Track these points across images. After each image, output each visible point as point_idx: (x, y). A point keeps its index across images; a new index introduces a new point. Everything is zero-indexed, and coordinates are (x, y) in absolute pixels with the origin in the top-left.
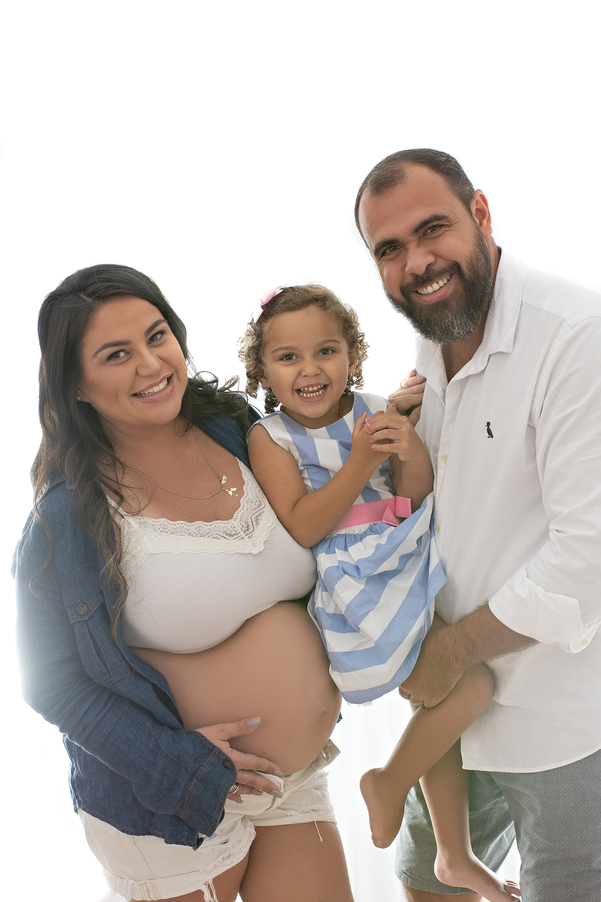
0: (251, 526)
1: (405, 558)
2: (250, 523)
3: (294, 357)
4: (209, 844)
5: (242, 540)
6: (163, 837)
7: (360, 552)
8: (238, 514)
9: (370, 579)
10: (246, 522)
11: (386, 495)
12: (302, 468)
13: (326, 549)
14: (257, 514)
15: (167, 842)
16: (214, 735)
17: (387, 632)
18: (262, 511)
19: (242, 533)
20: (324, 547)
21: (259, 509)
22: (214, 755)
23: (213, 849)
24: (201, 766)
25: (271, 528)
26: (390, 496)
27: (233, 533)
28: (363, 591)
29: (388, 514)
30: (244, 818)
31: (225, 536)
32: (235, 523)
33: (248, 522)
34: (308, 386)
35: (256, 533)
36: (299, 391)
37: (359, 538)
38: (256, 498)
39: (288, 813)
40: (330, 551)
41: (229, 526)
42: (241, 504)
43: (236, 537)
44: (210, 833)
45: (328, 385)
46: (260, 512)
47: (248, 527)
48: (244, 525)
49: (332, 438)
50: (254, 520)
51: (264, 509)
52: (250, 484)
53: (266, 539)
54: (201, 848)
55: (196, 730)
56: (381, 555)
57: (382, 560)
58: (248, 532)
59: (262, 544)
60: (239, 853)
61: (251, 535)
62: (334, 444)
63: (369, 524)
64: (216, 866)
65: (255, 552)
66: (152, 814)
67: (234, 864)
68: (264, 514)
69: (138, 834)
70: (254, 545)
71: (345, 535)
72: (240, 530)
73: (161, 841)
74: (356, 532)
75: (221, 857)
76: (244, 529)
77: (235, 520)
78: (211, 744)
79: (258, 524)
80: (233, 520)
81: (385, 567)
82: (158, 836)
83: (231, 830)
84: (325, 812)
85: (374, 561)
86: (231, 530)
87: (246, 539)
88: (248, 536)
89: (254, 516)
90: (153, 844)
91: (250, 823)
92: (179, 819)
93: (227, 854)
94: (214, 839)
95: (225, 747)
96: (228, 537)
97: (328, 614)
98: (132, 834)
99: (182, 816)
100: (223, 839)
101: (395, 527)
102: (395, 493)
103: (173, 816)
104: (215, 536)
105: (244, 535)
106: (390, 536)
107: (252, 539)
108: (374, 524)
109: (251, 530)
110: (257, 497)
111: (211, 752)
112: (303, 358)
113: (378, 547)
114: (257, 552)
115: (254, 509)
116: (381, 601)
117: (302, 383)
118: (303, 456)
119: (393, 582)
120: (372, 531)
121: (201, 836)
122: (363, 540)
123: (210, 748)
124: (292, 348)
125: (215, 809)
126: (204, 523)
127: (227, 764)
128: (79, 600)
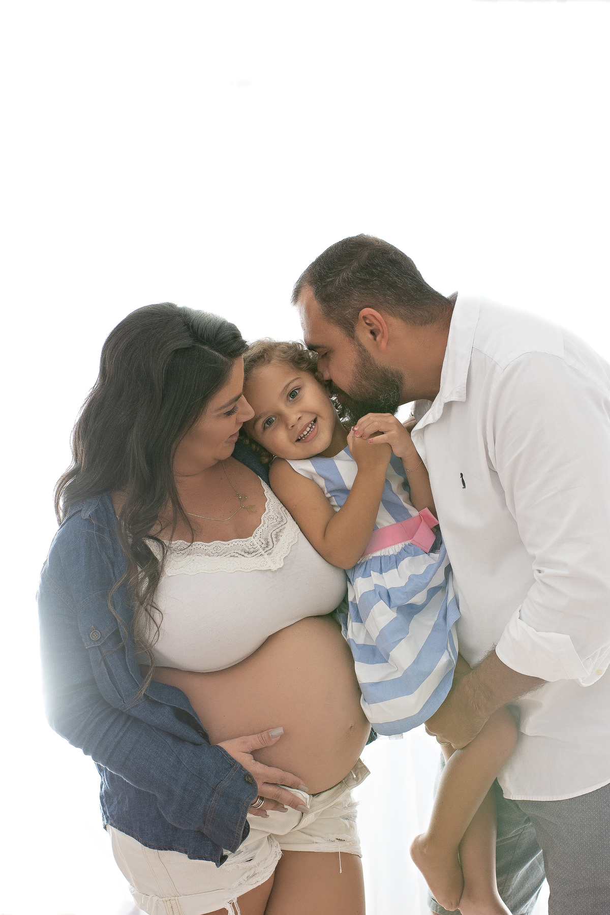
0: (271, 543)
2: (270, 540)
4: (233, 861)
5: (261, 557)
6: (186, 853)
8: (258, 532)
9: (401, 609)
10: (266, 539)
12: (329, 495)
13: (362, 574)
14: (277, 530)
15: (190, 857)
16: (236, 749)
18: (283, 527)
19: (261, 550)
20: (360, 572)
21: (280, 525)
22: (234, 772)
23: (238, 867)
24: (222, 780)
25: (291, 545)
27: (252, 550)
28: (395, 619)
30: (271, 837)
31: (243, 553)
32: (254, 541)
33: (267, 539)
35: (275, 550)
38: (277, 515)
39: (314, 840)
40: (367, 574)
41: (248, 543)
42: (262, 520)
43: (254, 554)
44: (233, 850)
46: (281, 528)
47: (267, 544)
48: (264, 542)
50: (273, 537)
51: (285, 526)
52: (272, 500)
53: (287, 555)
54: (225, 865)
55: (219, 744)
56: (414, 587)
58: (267, 549)
59: (282, 560)
60: (265, 874)
61: (270, 551)
64: (240, 884)
65: (274, 568)
66: (176, 829)
67: (259, 884)
68: (285, 530)
69: (160, 849)
70: (274, 561)
71: (381, 557)
72: (259, 547)
73: (185, 856)
74: (391, 553)
75: (246, 875)
76: (263, 546)
77: (254, 538)
78: (232, 759)
79: (278, 541)
80: (252, 537)
82: (180, 851)
83: (257, 847)
84: (351, 843)
85: (406, 591)
86: (250, 547)
87: (266, 555)
88: (267, 553)
89: (274, 533)
90: (176, 860)
91: (276, 843)
92: (203, 834)
93: (251, 873)
94: (239, 856)
95: (246, 761)
96: (246, 555)
97: (358, 645)
98: (154, 848)
99: (205, 831)
100: (248, 857)
103: (198, 832)
104: (233, 554)
105: (263, 552)
107: (271, 556)
108: (408, 544)
109: (270, 547)
110: (279, 513)
111: (232, 767)
113: (411, 578)
114: (276, 569)
115: (275, 526)
120: (407, 552)
121: (226, 852)
122: (399, 565)
123: (230, 763)
125: (236, 824)
126: (222, 542)
127: (248, 780)
128: (92, 626)
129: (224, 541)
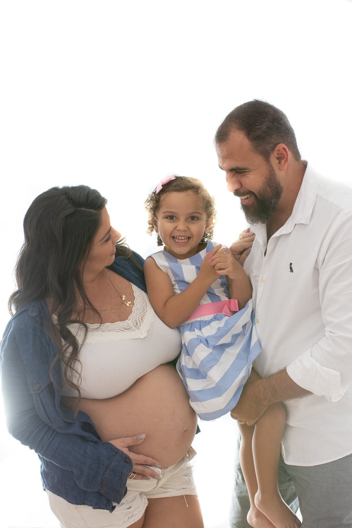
0: (139, 323)
1: (236, 337)
2: (138, 321)
3: (175, 218)
4: (119, 509)
5: (134, 331)
6: (92, 506)
7: (208, 331)
8: (131, 317)
9: (215, 347)
10: (136, 321)
11: (224, 298)
12: (174, 283)
13: (189, 329)
14: (142, 316)
15: (94, 508)
16: (119, 444)
17: (223, 379)
18: (145, 314)
19: (133, 327)
20: (188, 328)
21: (143, 313)
22: (119, 455)
23: (122, 512)
24: (111, 462)
25: (150, 323)
26: (227, 299)
27: (128, 328)
28: (211, 353)
29: (226, 309)
30: (141, 494)
31: (123, 330)
32: (129, 322)
33: (137, 321)
34: (179, 236)
35: (142, 327)
36: (173, 237)
37: (208, 323)
38: (141, 307)
39: (168, 490)
40: (192, 330)
41: (126, 324)
42: (133, 311)
43: (130, 330)
44: (118, 502)
45: (191, 237)
47: (137, 323)
48: (135, 323)
49: (192, 264)
50: (140, 319)
52: (138, 299)
53: (148, 329)
54: (115, 512)
55: (109, 442)
56: (221, 334)
57: (221, 337)
58: (137, 326)
59: (146, 332)
60: (138, 514)
61: (139, 328)
62: (193, 268)
63: (214, 314)
64: (124, 522)
66: (85, 492)
67: (136, 521)
68: (146, 315)
69: (78, 504)
70: (141, 333)
71: (200, 321)
72: (132, 325)
73: (90, 508)
74: (206, 319)
75: (128, 517)
76: (134, 325)
77: (129, 320)
78: (117, 449)
79: (142, 321)
80: (128, 320)
81: (223, 341)
82: (88, 505)
83: (133, 501)
84: (190, 489)
85: (216, 337)
86: (127, 326)
87: (136, 330)
88: (137, 329)
89: (140, 317)
91: (145, 496)
92: (100, 494)
93: (131, 515)
94: (123, 506)
95: (126, 451)
96: (125, 330)
97: (188, 369)
99: (102, 492)
100: (128, 506)
101: (230, 317)
102: (230, 298)
103: (97, 492)
104: (117, 330)
105: (135, 328)
106: (226, 322)
107: (140, 330)
108: (217, 315)
109: (139, 325)
111: (117, 453)
112: (179, 220)
113: (219, 329)
114: (143, 337)
115: (140, 313)
116: (221, 360)
117: (176, 234)
118: (175, 275)
119: (228, 350)
120: (215, 319)
121: (114, 504)
122: (210, 324)
124: (174, 213)
125: (121, 487)
126: (111, 324)
127: (127, 460)
128: (35, 381)
129: (112, 323)
